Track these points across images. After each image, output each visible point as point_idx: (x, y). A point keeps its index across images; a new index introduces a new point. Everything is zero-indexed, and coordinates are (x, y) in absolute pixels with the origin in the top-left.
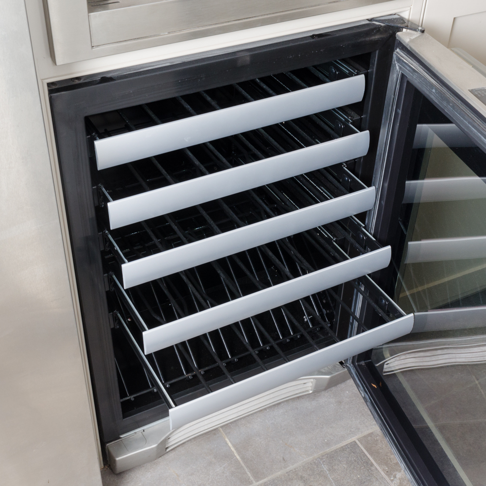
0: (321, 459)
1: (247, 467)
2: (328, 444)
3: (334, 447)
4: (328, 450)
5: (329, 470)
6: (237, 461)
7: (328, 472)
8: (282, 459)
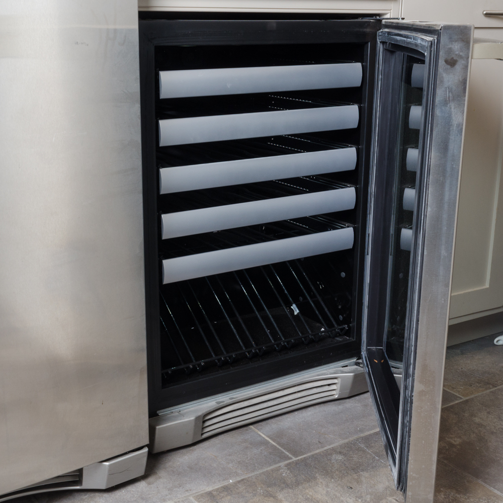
0: (357, 441)
1: (284, 449)
2: (361, 431)
3: (367, 433)
4: (362, 435)
5: (367, 447)
6: (273, 446)
7: (365, 448)
8: (317, 442)
